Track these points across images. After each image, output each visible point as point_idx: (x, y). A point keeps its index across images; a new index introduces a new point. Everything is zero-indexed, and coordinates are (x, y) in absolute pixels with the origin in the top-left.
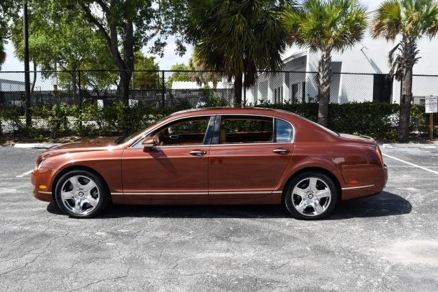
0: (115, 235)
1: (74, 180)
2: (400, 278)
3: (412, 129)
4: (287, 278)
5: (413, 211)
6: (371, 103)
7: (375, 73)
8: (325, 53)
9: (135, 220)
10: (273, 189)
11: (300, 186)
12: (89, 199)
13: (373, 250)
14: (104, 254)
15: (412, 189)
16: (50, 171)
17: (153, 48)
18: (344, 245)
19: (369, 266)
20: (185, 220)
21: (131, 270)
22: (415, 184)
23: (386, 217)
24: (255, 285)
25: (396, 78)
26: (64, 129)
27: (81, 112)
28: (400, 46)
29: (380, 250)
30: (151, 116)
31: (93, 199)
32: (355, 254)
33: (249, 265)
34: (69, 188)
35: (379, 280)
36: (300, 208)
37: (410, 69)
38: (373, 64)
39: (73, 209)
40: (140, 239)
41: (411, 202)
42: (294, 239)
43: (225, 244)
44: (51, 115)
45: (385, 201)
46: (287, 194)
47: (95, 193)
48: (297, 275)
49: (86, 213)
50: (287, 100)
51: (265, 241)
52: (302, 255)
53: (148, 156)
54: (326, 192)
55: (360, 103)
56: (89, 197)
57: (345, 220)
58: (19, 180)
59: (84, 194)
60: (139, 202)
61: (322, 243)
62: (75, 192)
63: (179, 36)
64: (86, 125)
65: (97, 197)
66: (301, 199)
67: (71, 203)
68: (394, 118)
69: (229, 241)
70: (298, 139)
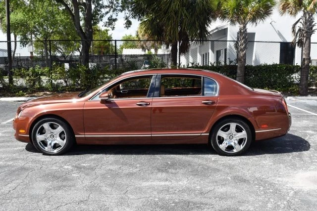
0: (79, 168)
1: (46, 126)
2: (301, 201)
3: (310, 85)
4: (213, 201)
5: (311, 149)
6: (278, 65)
7: (281, 41)
8: (242, 26)
9: (94, 156)
10: (202, 132)
11: (223, 130)
12: (58, 140)
13: (280, 179)
14: (70, 183)
15: (310, 132)
16: (27, 119)
17: (106, 22)
18: (257, 175)
19: (277, 191)
20: (134, 156)
21: (91, 196)
22: (313, 128)
23: (290, 154)
24: (188, 207)
25: (298, 45)
26: (38, 86)
27: (52, 73)
28: (301, 20)
29: (285, 179)
30: (107, 76)
31: (61, 141)
32: (266, 182)
33: (183, 191)
34: (42, 132)
35: (285, 202)
36: (223, 147)
37: (309, 38)
38: (280, 34)
39: (46, 148)
40: (98, 171)
41: (310, 142)
42: (218, 170)
43: (164, 175)
44: (28, 75)
45: (289, 142)
46: (213, 136)
47: (63, 136)
48: (221, 198)
49: (55, 151)
50: (213, 62)
51: (195, 172)
52: (224, 183)
53: (104, 107)
54: (243, 134)
55: (270, 65)
56: (59, 139)
57: (258, 156)
58: (4, 126)
59: (54, 136)
60: (97, 143)
61: (240, 174)
62: (47, 135)
63: (127, 13)
64: (55, 83)
65: (65, 138)
66: (223, 140)
67: (45, 143)
68: (296, 77)
69: (168, 172)
70: (221, 93)
